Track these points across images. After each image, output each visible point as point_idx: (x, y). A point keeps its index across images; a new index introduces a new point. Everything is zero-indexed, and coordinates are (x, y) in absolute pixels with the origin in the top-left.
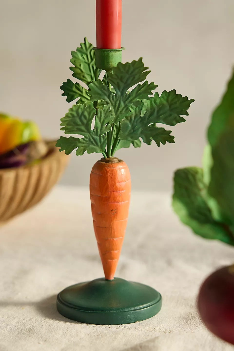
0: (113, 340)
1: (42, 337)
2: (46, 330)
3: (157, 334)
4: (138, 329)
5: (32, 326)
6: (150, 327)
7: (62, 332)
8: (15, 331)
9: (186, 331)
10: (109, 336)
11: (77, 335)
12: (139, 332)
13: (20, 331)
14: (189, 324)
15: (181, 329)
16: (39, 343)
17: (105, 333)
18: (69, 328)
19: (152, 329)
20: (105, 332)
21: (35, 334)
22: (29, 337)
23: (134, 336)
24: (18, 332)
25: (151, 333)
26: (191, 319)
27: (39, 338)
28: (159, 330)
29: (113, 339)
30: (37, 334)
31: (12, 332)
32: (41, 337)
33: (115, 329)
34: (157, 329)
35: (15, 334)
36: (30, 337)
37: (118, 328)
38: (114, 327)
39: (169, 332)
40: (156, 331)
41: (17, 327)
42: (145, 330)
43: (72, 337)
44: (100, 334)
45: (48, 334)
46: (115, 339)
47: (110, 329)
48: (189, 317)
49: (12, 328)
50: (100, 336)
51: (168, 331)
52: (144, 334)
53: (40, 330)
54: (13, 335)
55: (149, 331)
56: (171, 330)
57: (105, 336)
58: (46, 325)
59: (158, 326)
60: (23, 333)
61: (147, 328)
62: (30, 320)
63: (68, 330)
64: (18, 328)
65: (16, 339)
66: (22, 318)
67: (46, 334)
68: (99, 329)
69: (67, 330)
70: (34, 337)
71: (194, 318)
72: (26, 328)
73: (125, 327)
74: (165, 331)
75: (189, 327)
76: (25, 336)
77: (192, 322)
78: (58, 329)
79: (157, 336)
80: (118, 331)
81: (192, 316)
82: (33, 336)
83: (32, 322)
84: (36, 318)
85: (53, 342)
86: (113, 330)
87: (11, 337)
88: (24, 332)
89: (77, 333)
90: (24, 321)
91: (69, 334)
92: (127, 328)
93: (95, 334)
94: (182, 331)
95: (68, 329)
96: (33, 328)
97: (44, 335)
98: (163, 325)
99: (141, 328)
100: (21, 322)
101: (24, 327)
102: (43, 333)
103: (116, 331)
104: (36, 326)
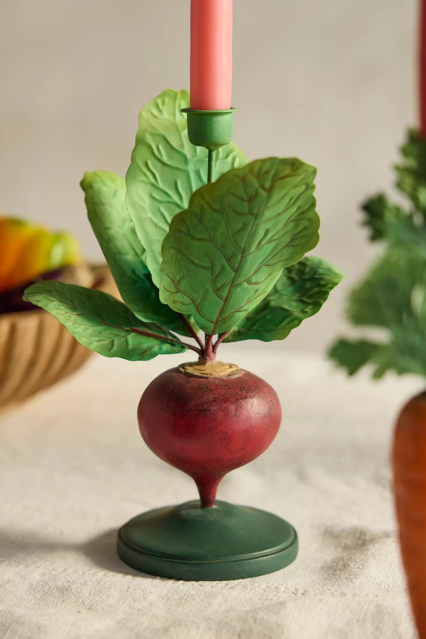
0: (206, 608)
1: (84, 603)
2: (92, 589)
3: (282, 597)
4: (249, 588)
5: (68, 581)
6: (270, 585)
7: (119, 594)
8: (38, 590)
9: (331, 591)
10: (198, 599)
11: (145, 599)
12: (250, 593)
13: (46, 591)
14: (337, 577)
15: (323, 587)
16: (79, 612)
17: (193, 595)
18: (130, 586)
19: (272, 588)
20: (193, 593)
21: (73, 597)
22: (62, 602)
23: (243, 600)
24: (43, 592)
25: (271, 595)
26: (342, 568)
27: (79, 605)
28: (284, 590)
29: (206, 606)
30: (75, 596)
31: (34, 592)
32: (82, 602)
33: (210, 587)
34: (282, 588)
35: (38, 596)
36: (64, 602)
37: (214, 586)
38: (207, 585)
39: (302, 594)
40: (280, 591)
41: (41, 583)
42: (261, 590)
43: (136, 602)
44: (184, 596)
45: (94, 597)
46: (209, 605)
47: (201, 588)
48: (338, 565)
49: (33, 584)
50: (184, 601)
51: (301, 591)
52: (259, 597)
53: (81, 589)
54: (35, 597)
55: (268, 592)
56: (305, 590)
57: (192, 599)
58: (91, 580)
59: (283, 583)
60: (53, 594)
61: (264, 586)
62: (65, 570)
63: (130, 590)
64: (42, 585)
65: (39, 604)
66: (50, 568)
67: (91, 597)
68: (182, 587)
69: (128, 591)
70: (70, 602)
71: (346, 566)
72: (58, 584)
73: (226, 585)
74: (295, 592)
75: (336, 583)
76: (56, 601)
77: (343, 572)
78: (113, 588)
79: (281, 600)
80: (214, 592)
81: (344, 562)
82: (69, 600)
83: (68, 575)
84: (75, 568)
85: (103, 610)
86: (206, 590)
87: (31, 601)
88: (53, 591)
89: (144, 594)
90: (54, 572)
91: (130, 597)
92: (230, 586)
93: (174, 597)
94: (324, 591)
95: (129, 588)
96: (70, 585)
97: (87, 599)
98: (292, 582)
99: (253, 587)
100: (48, 575)
101: (53, 582)
102: (86, 596)
103: (211, 591)
104: (75, 582)
